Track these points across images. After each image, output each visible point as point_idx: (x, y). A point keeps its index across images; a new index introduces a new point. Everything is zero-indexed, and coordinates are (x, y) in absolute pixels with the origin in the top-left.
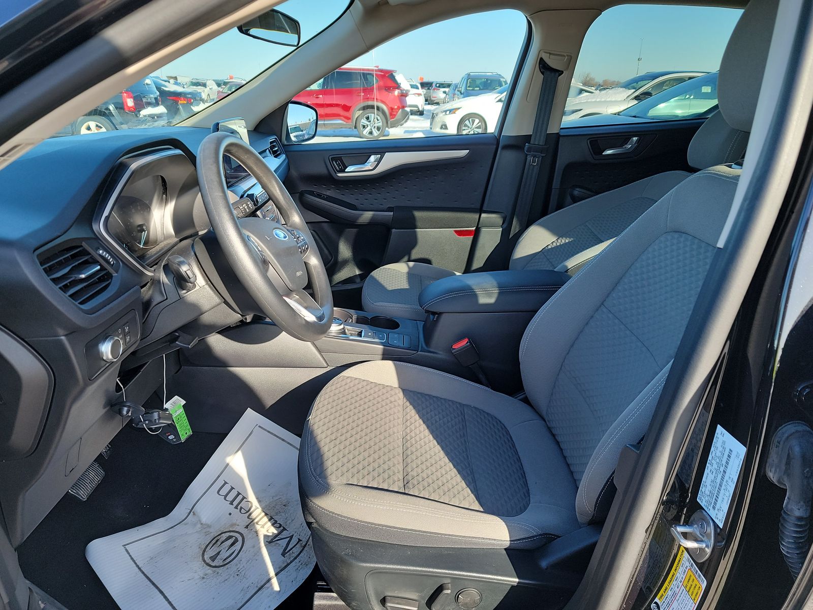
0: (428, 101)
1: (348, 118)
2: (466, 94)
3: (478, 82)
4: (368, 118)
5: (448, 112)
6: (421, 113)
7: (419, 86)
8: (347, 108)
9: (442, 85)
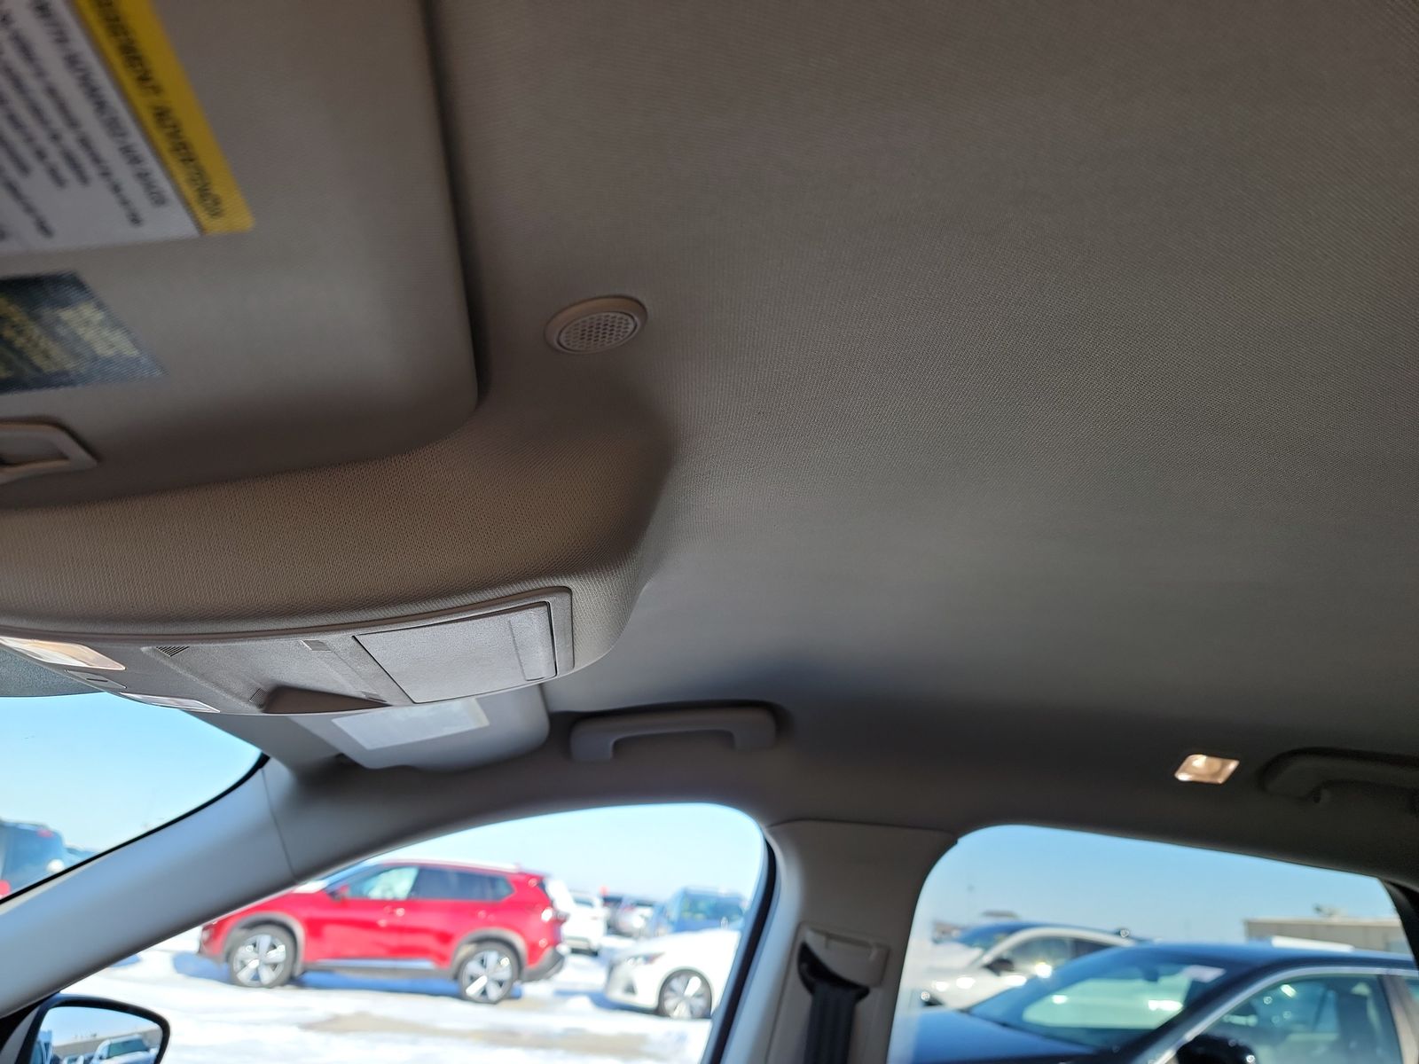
0: (613, 929)
1: (442, 958)
2: (681, 927)
3: (702, 905)
4: (483, 962)
5: (640, 960)
6: (594, 954)
7: (598, 902)
8: (445, 938)
9: (641, 904)
